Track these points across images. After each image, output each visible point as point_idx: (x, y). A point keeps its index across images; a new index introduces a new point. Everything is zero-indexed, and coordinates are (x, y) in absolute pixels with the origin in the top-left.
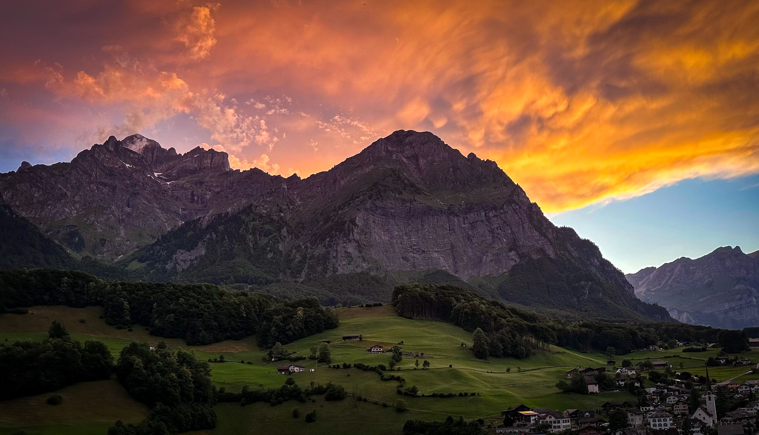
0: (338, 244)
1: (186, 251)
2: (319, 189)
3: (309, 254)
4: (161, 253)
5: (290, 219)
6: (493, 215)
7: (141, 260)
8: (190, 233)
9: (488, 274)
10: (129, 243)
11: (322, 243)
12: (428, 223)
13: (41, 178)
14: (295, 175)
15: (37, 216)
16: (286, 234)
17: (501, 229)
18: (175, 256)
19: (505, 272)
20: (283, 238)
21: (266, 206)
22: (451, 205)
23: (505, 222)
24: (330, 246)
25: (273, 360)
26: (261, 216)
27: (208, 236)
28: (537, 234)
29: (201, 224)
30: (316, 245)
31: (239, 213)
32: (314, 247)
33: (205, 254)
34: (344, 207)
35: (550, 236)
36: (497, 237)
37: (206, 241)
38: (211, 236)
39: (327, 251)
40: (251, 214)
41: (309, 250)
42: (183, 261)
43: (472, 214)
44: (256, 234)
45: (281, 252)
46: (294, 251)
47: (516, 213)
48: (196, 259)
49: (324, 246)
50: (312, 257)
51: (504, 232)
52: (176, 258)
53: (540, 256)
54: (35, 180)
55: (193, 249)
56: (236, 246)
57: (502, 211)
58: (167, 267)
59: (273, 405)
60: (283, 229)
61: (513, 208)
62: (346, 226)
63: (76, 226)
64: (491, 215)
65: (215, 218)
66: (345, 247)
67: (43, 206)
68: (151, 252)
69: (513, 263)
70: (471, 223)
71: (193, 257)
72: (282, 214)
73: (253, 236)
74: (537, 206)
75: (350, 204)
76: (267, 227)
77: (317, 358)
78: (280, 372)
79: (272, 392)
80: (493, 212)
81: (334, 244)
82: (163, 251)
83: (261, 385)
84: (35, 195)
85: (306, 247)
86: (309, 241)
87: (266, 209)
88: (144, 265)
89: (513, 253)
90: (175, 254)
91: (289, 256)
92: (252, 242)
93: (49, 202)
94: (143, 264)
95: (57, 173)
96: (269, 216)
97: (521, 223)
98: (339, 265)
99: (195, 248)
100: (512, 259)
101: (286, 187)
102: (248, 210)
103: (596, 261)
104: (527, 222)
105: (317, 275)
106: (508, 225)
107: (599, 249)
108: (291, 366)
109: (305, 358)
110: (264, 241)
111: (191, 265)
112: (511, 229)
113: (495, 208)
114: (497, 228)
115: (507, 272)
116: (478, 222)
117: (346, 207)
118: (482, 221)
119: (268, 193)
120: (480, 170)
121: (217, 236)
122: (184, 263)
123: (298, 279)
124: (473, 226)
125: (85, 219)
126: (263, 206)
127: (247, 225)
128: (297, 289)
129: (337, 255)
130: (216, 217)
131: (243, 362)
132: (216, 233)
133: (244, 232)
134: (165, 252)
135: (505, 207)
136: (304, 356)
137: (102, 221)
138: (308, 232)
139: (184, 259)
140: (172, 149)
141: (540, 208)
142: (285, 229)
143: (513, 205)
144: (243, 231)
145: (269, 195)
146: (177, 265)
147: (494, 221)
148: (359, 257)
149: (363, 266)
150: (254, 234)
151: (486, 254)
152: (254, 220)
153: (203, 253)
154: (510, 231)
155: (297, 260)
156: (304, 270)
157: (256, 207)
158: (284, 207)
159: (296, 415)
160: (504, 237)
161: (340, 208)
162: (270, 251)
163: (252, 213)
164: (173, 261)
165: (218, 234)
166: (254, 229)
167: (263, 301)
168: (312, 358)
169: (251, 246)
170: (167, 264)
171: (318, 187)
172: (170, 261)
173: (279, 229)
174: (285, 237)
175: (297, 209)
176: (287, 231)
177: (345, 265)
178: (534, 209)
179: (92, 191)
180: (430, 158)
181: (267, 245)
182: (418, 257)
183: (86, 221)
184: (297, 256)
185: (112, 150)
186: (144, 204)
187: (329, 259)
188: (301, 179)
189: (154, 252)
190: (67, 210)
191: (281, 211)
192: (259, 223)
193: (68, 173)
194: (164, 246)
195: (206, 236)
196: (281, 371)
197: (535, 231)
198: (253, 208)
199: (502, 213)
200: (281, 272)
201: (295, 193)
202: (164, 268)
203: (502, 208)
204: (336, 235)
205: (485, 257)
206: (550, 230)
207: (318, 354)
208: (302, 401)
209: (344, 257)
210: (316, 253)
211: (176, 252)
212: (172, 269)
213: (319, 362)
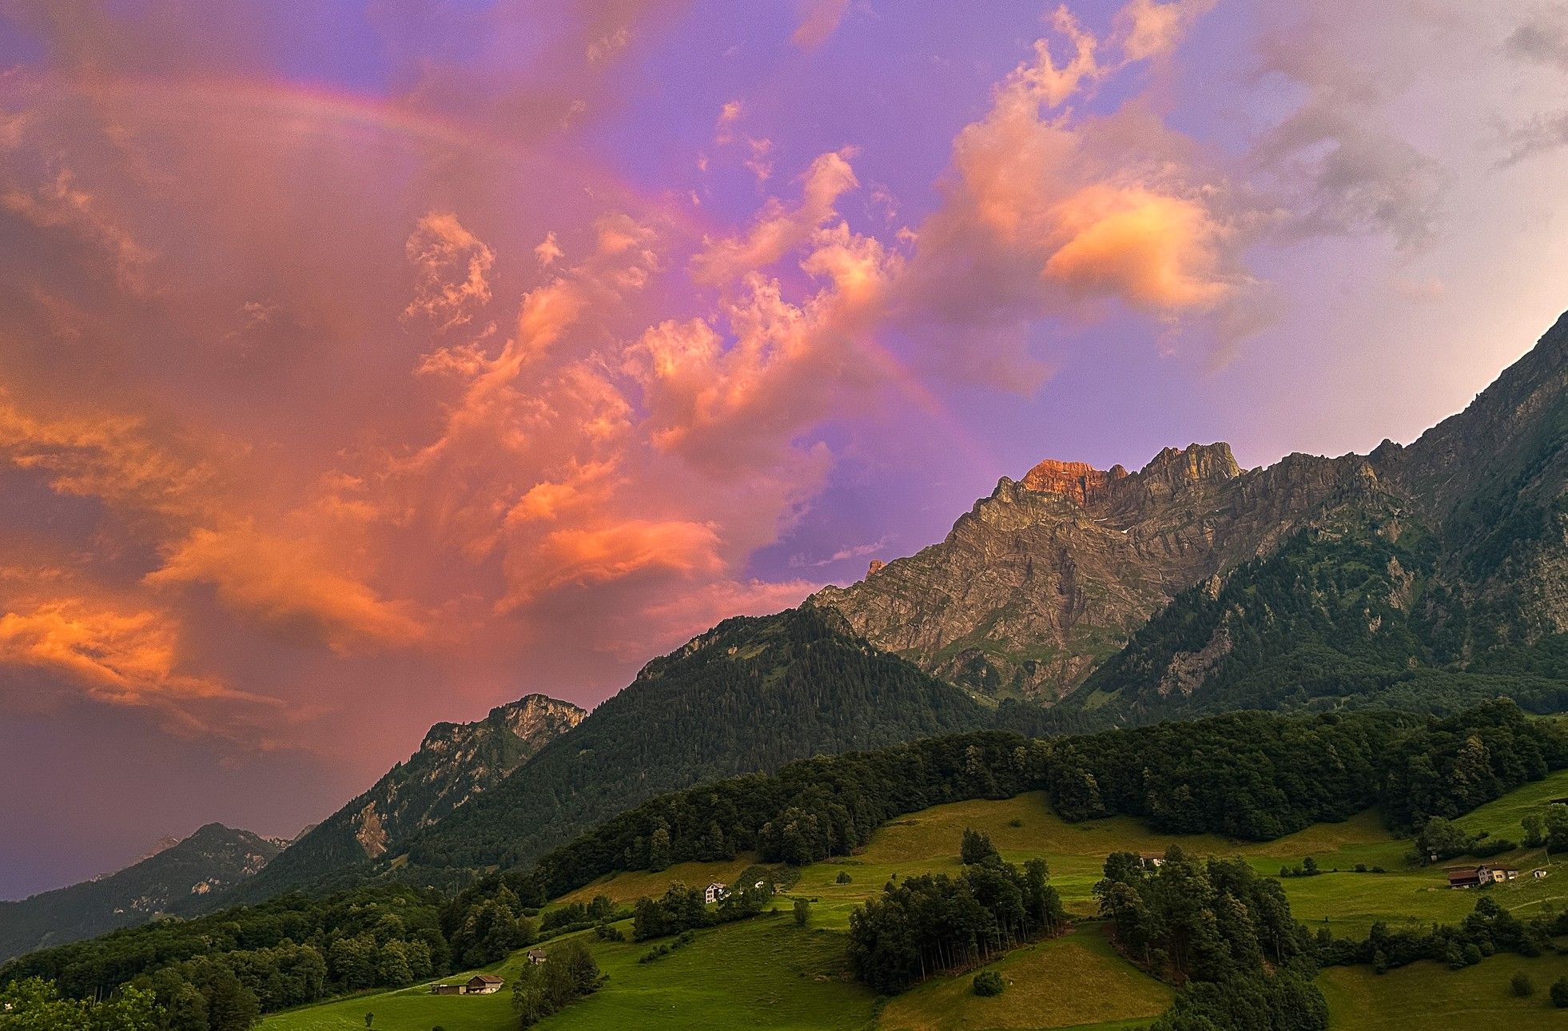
0: (1537, 565)
1: (1192, 652)
2: (1453, 455)
3: (1468, 602)
4: (1143, 666)
5: (1400, 536)
7: (1107, 688)
8: (1190, 617)
10: (1077, 659)
11: (1493, 572)
13: (904, 581)
14: (1386, 442)
15: (911, 647)
16: (1400, 572)
18: (1171, 667)
20: (1396, 581)
21: (1337, 524)
24: (1516, 574)
25: (1434, 857)
26: (1330, 548)
27: (1228, 613)
29: (1207, 592)
30: (1480, 580)
31: (1283, 551)
32: (1476, 585)
33: (1232, 649)
34: (1527, 479)
37: (1226, 625)
38: (1235, 611)
39: (1513, 587)
40: (1309, 549)
41: (1466, 594)
42: (1189, 673)
44: (1331, 586)
45: (1398, 613)
46: (1430, 604)
48: (1215, 664)
49: (1501, 577)
50: (1479, 609)
52: (1173, 670)
54: (895, 587)
55: (1203, 646)
56: (1293, 622)
58: (1161, 690)
59: (1454, 968)
60: (1390, 560)
62: (1547, 519)
63: (978, 649)
65: (1233, 575)
66: (1559, 568)
67: (917, 628)
68: (1123, 668)
71: (1208, 663)
73: (1325, 591)
75: (1540, 469)
76: (1352, 566)
77: (1545, 842)
78: (1457, 886)
79: (1447, 933)
81: (1528, 566)
82: (1146, 662)
83: (1412, 920)
84: (902, 612)
85: (1457, 590)
86: (1461, 572)
87: (1340, 530)
88: (1116, 694)
90: (1171, 663)
91: (1420, 616)
92: (1325, 606)
93: (925, 618)
94: (1112, 694)
95: (926, 566)
96: (1348, 542)
98: (1556, 612)
99: (1208, 643)
101: (1371, 473)
102: (1298, 542)
105: (1503, 646)
108: (1481, 868)
109: (1513, 847)
110: (1352, 597)
111: (1209, 678)
117: (1534, 477)
119: (1334, 497)
121: (1246, 609)
122: (1193, 676)
123: (1457, 664)
125: (991, 633)
126: (1331, 526)
127: (1305, 573)
128: (1460, 685)
129: (1542, 590)
130: (1236, 573)
131: (1361, 870)
132: (1241, 605)
133: (1302, 589)
134: (1150, 662)
136: (1513, 841)
137: (1019, 630)
138: (1452, 554)
139: (1191, 669)
140: (1117, 469)
142: (1393, 562)
144: (1299, 587)
145: (1338, 500)
146: (1179, 684)
150: (1323, 585)
152: (1317, 559)
153: (1227, 648)
155: (1441, 622)
156: (1467, 640)
157: (1316, 531)
158: (1380, 516)
159: (1521, 989)
161: (1519, 484)
162: (1373, 615)
163: (1311, 546)
164: (1170, 677)
165: (1249, 606)
166: (1322, 577)
167: (1376, 726)
168: (1532, 844)
169: (1327, 614)
170: (1160, 685)
171: (1451, 451)
172: (1165, 678)
173: (1380, 565)
174: (1399, 578)
175: (1412, 513)
176: (1401, 564)
179: (991, 582)
181: (1361, 604)
183: (994, 635)
184: (1441, 613)
185: (1009, 500)
186: (1089, 580)
187: (1522, 604)
188: (1404, 447)
189: (1129, 668)
190: (956, 624)
191: (1375, 527)
192: (1332, 562)
193: (944, 561)
194: (1146, 652)
195: (1225, 613)
196: (1458, 882)
198: (1311, 537)
200: (1410, 655)
201: (1398, 480)
202: (1156, 693)
204: (1525, 545)
207: (1544, 833)
208: (1529, 953)
209: (1564, 590)
210: (1488, 598)
211: (1172, 658)
212: (1172, 692)
213: (1551, 852)
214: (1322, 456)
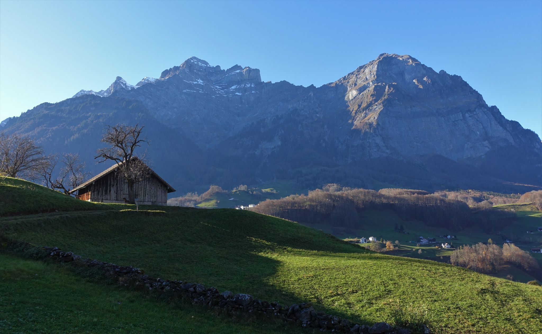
1: (267, 142)
4: (248, 144)
6: (469, 116)
9: (469, 156)
12: (424, 122)
14: (312, 85)
17: (475, 125)
19: (481, 155)
22: (438, 109)
23: (477, 120)
27: (280, 133)
28: (501, 128)
33: (281, 144)
34: (365, 111)
35: (508, 129)
36: (472, 131)
42: (265, 149)
43: (453, 115)
47: (485, 114)
48: (275, 147)
51: (477, 128)
52: (261, 147)
53: (505, 144)
55: (271, 141)
57: (475, 113)
58: (256, 153)
61: (483, 111)
64: (467, 115)
66: (374, 140)
69: (487, 149)
70: (453, 121)
71: (272, 147)
72: (318, 115)
74: (497, 108)
80: (469, 113)
82: (249, 142)
84: (149, 104)
89: (487, 142)
90: (260, 144)
93: (159, 108)
96: (310, 117)
97: (489, 121)
98: (372, 152)
99: (273, 140)
100: (486, 146)
102: (296, 112)
103: (537, 144)
104: (493, 120)
106: (480, 123)
107: (538, 136)
111: (273, 152)
112: (482, 125)
113: (469, 111)
114: (472, 124)
115: (483, 155)
116: (458, 120)
117: (367, 112)
118: (461, 120)
119: (303, 100)
120: (451, 82)
122: (267, 150)
124: (455, 123)
130: (275, 118)
134: (251, 143)
135: (477, 110)
140: (218, 67)
141: (498, 109)
143: (482, 108)
146: (262, 152)
147: (470, 120)
148: (384, 146)
149: (387, 152)
151: (467, 143)
153: (279, 143)
154: (482, 127)
160: (478, 131)
163: (300, 115)
164: (260, 149)
170: (256, 151)
172: (258, 149)
177: (376, 151)
178: (495, 111)
180: (414, 74)
182: (420, 145)
189: (243, 142)
190: (170, 113)
191: (317, 113)
197: (499, 127)
198: (299, 111)
199: (475, 114)
203: (475, 111)
205: (466, 145)
206: (507, 125)
209: (375, 146)
211: (260, 142)
212: (260, 154)
214: (293, 84)
